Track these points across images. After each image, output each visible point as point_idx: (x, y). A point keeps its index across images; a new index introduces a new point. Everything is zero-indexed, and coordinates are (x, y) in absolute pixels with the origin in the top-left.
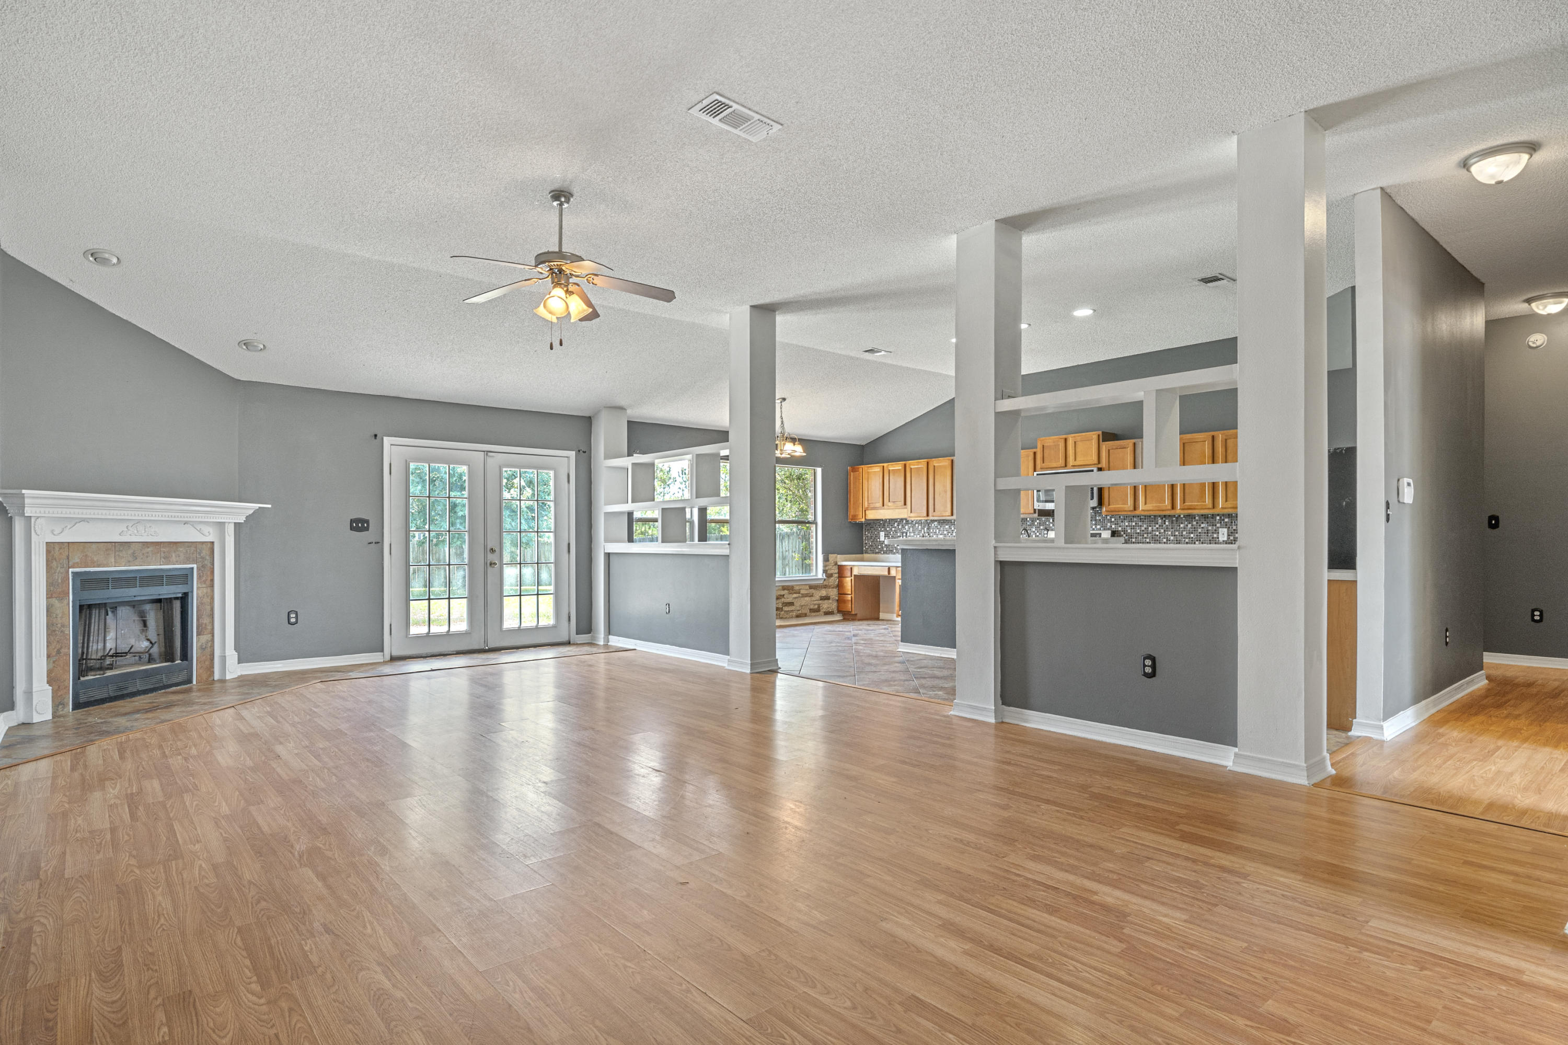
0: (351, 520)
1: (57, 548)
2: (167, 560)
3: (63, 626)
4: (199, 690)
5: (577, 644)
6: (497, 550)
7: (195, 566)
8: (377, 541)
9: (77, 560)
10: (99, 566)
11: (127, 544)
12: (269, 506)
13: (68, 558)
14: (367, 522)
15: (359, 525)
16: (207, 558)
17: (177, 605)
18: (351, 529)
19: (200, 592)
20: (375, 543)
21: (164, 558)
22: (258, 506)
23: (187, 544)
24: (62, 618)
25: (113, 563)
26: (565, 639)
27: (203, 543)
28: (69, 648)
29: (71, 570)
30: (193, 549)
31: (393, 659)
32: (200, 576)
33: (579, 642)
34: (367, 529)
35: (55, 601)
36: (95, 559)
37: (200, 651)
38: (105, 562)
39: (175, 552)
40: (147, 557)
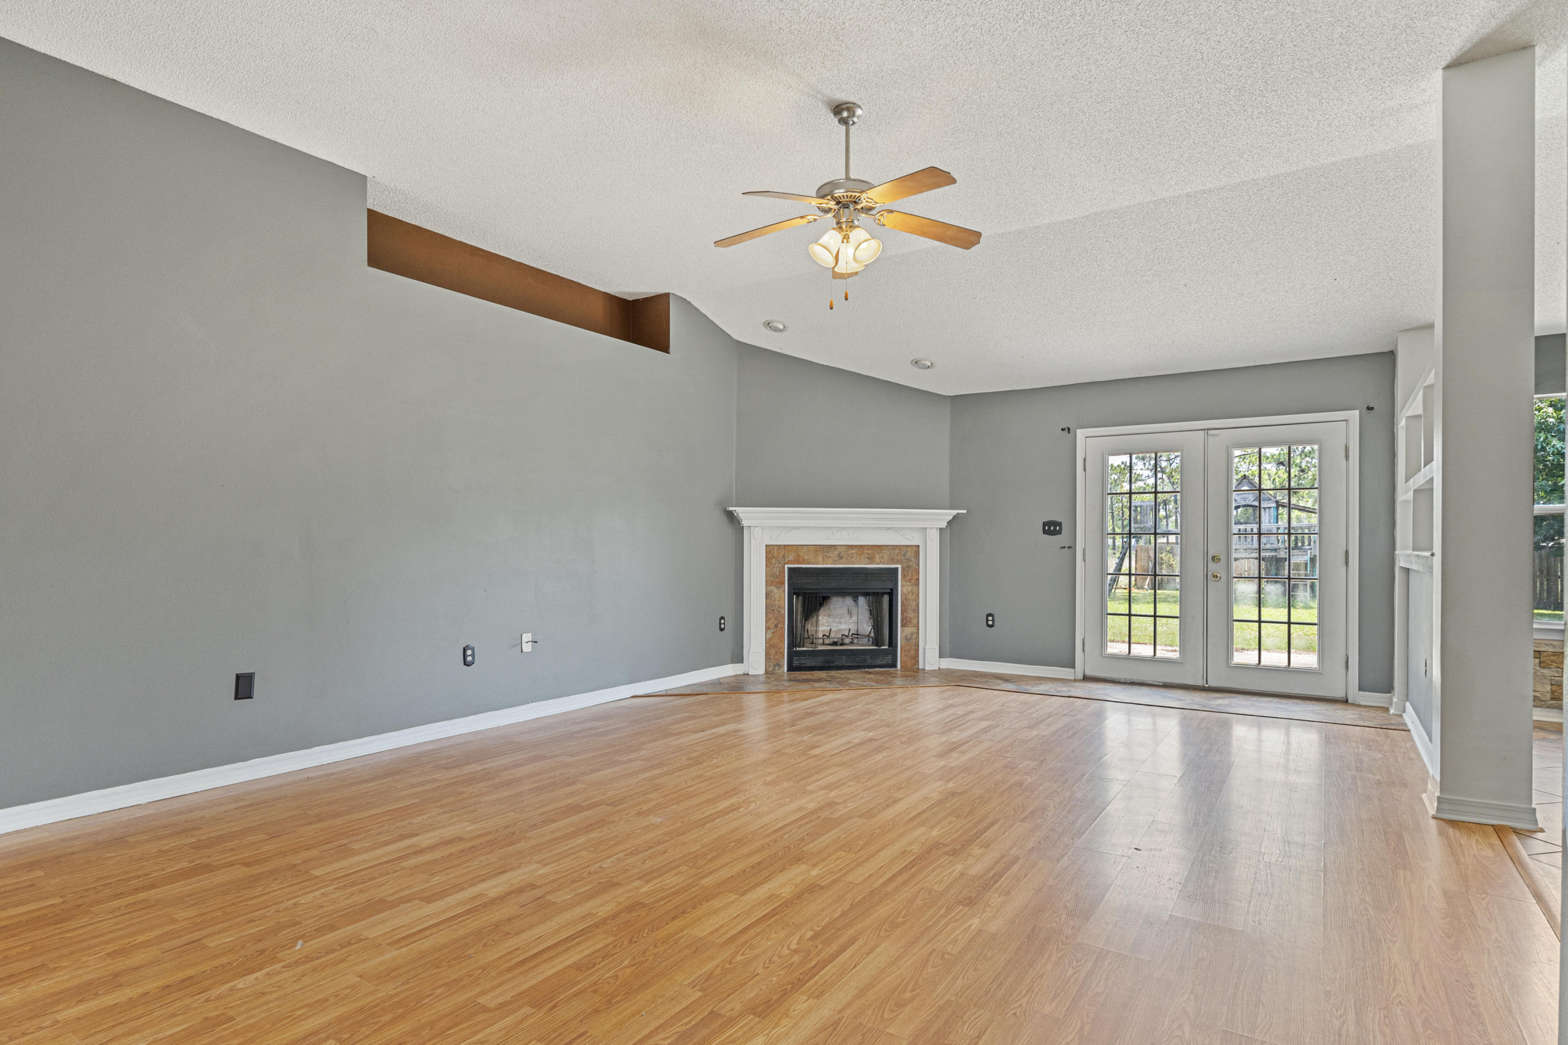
0: (1044, 523)
1: (776, 549)
2: (871, 559)
3: (780, 607)
4: (903, 676)
5: (1359, 706)
6: (1223, 558)
7: (899, 566)
8: (1069, 546)
9: (791, 558)
10: (809, 564)
11: (834, 547)
12: (965, 511)
13: (784, 556)
14: (1060, 524)
15: (1052, 528)
16: (913, 559)
17: (886, 599)
18: (1044, 533)
19: (905, 589)
20: (1068, 548)
21: (868, 559)
22: (955, 512)
23: (890, 548)
24: (778, 601)
25: (821, 562)
26: (1340, 694)
27: (908, 546)
28: (784, 625)
29: (786, 566)
30: (897, 551)
31: (1086, 679)
32: (905, 576)
33: (1362, 703)
34: (1059, 532)
35: (773, 588)
36: (806, 558)
37: (904, 641)
38: (814, 561)
39: (878, 553)
40: (852, 557)
